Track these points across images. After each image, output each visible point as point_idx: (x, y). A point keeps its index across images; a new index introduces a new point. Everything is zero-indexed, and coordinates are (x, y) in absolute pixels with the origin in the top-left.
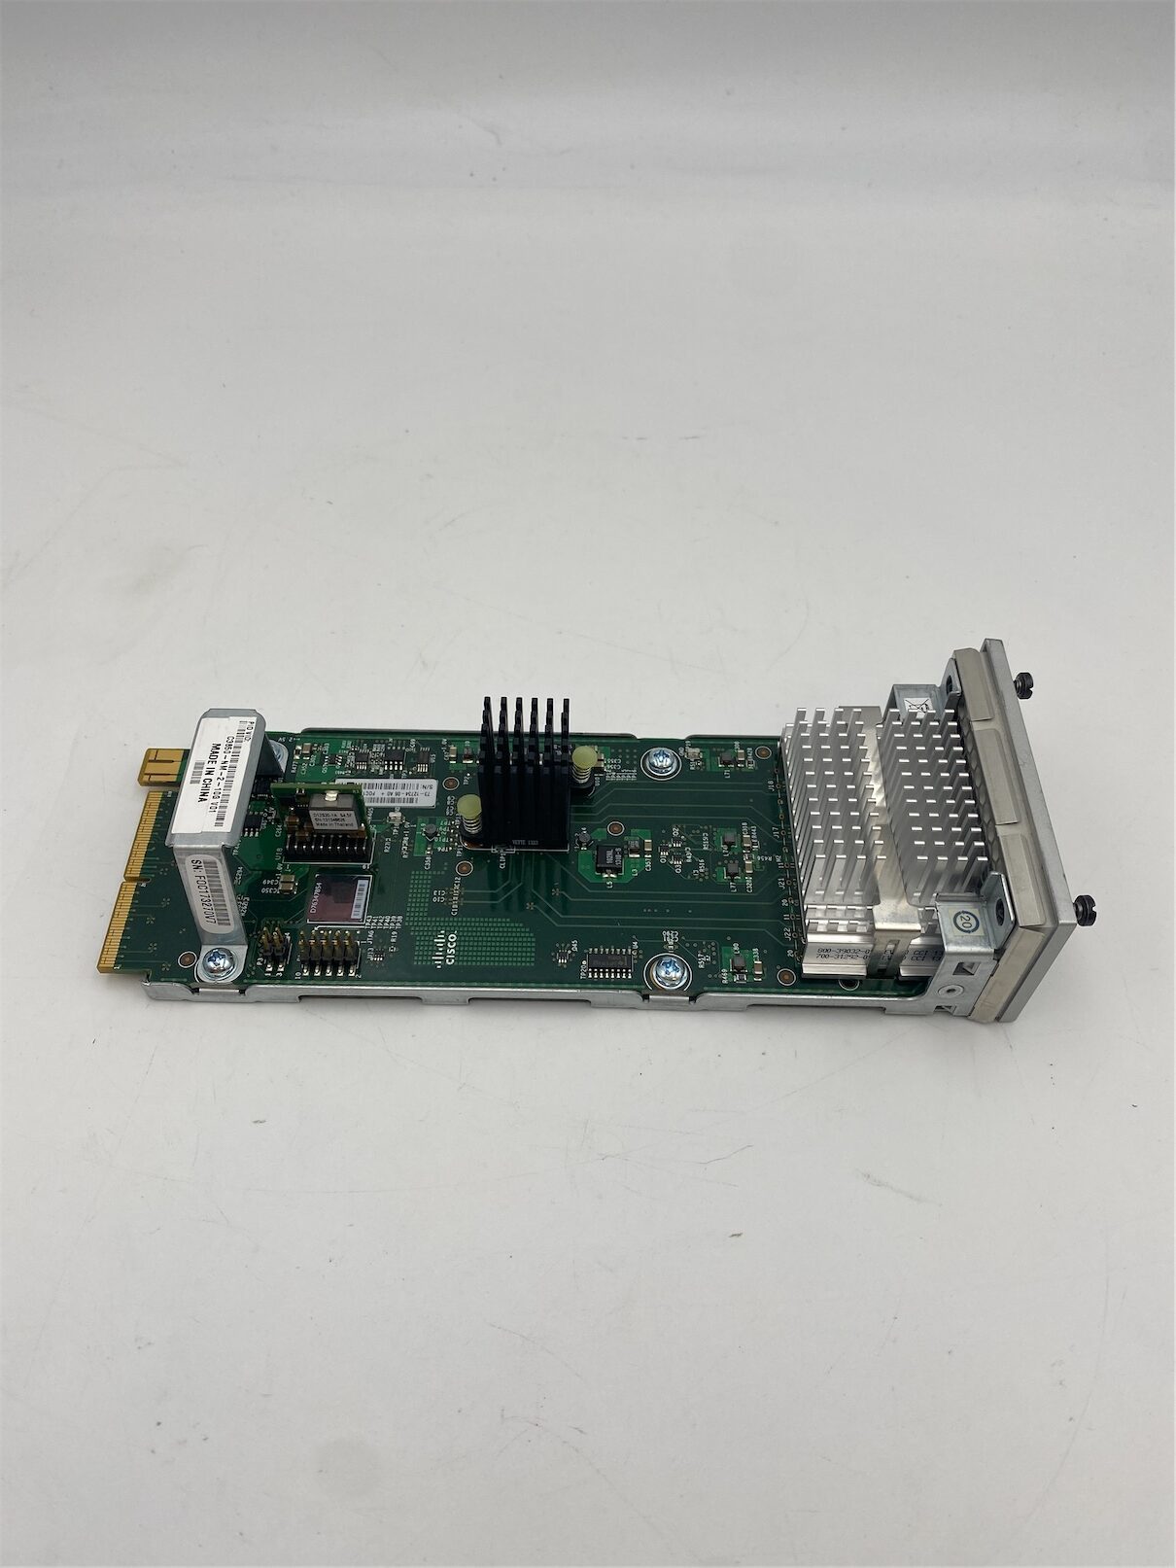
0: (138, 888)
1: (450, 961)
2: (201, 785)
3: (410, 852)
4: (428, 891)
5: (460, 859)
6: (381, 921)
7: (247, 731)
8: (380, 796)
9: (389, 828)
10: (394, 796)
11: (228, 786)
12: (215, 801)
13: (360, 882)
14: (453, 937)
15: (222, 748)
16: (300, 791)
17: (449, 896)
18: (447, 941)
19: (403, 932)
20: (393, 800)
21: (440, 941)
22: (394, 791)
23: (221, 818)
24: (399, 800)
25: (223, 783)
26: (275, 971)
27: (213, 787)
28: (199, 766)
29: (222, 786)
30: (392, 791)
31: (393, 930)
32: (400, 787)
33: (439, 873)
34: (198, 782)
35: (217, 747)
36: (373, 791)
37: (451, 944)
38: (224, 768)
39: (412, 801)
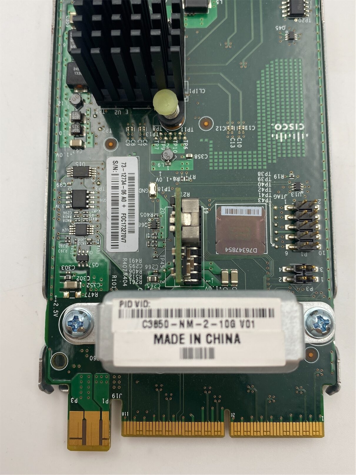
0: (237, 420)
1: (301, 127)
2: (217, 347)
3: (190, 173)
4: (230, 153)
5: (196, 129)
6: (263, 189)
7: (134, 307)
8: (127, 208)
9: (163, 196)
10: (126, 196)
11: (218, 313)
12: (238, 323)
13: (223, 213)
14: (277, 127)
15: (159, 331)
16: (182, 251)
17: (236, 134)
18: (281, 131)
19: (272, 169)
20: (132, 196)
21: (281, 137)
22: (121, 196)
23: (262, 313)
24: (132, 190)
25: (212, 320)
26: (319, 274)
27: (216, 330)
28: (187, 354)
29: (216, 320)
30: (120, 199)
31: (272, 178)
32: (115, 191)
33: (211, 146)
34: (212, 350)
35: (158, 339)
36: (120, 215)
37: (285, 127)
38: (190, 324)
39: (132, 179)
